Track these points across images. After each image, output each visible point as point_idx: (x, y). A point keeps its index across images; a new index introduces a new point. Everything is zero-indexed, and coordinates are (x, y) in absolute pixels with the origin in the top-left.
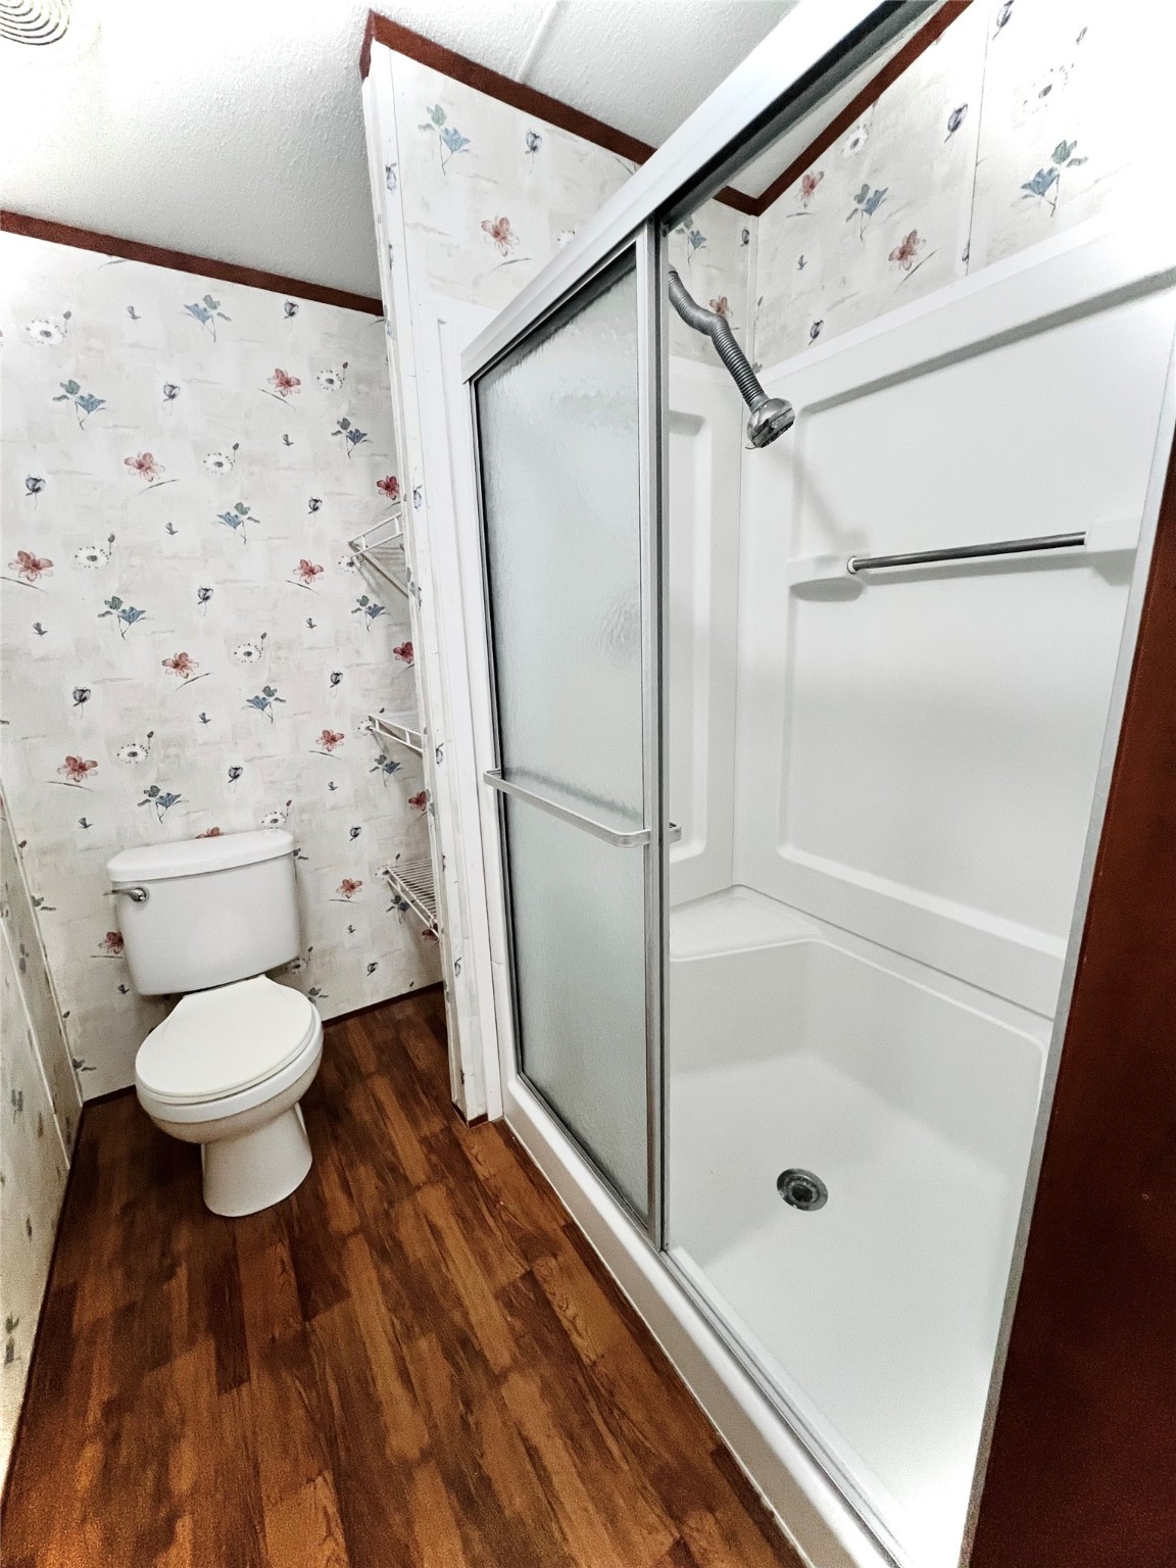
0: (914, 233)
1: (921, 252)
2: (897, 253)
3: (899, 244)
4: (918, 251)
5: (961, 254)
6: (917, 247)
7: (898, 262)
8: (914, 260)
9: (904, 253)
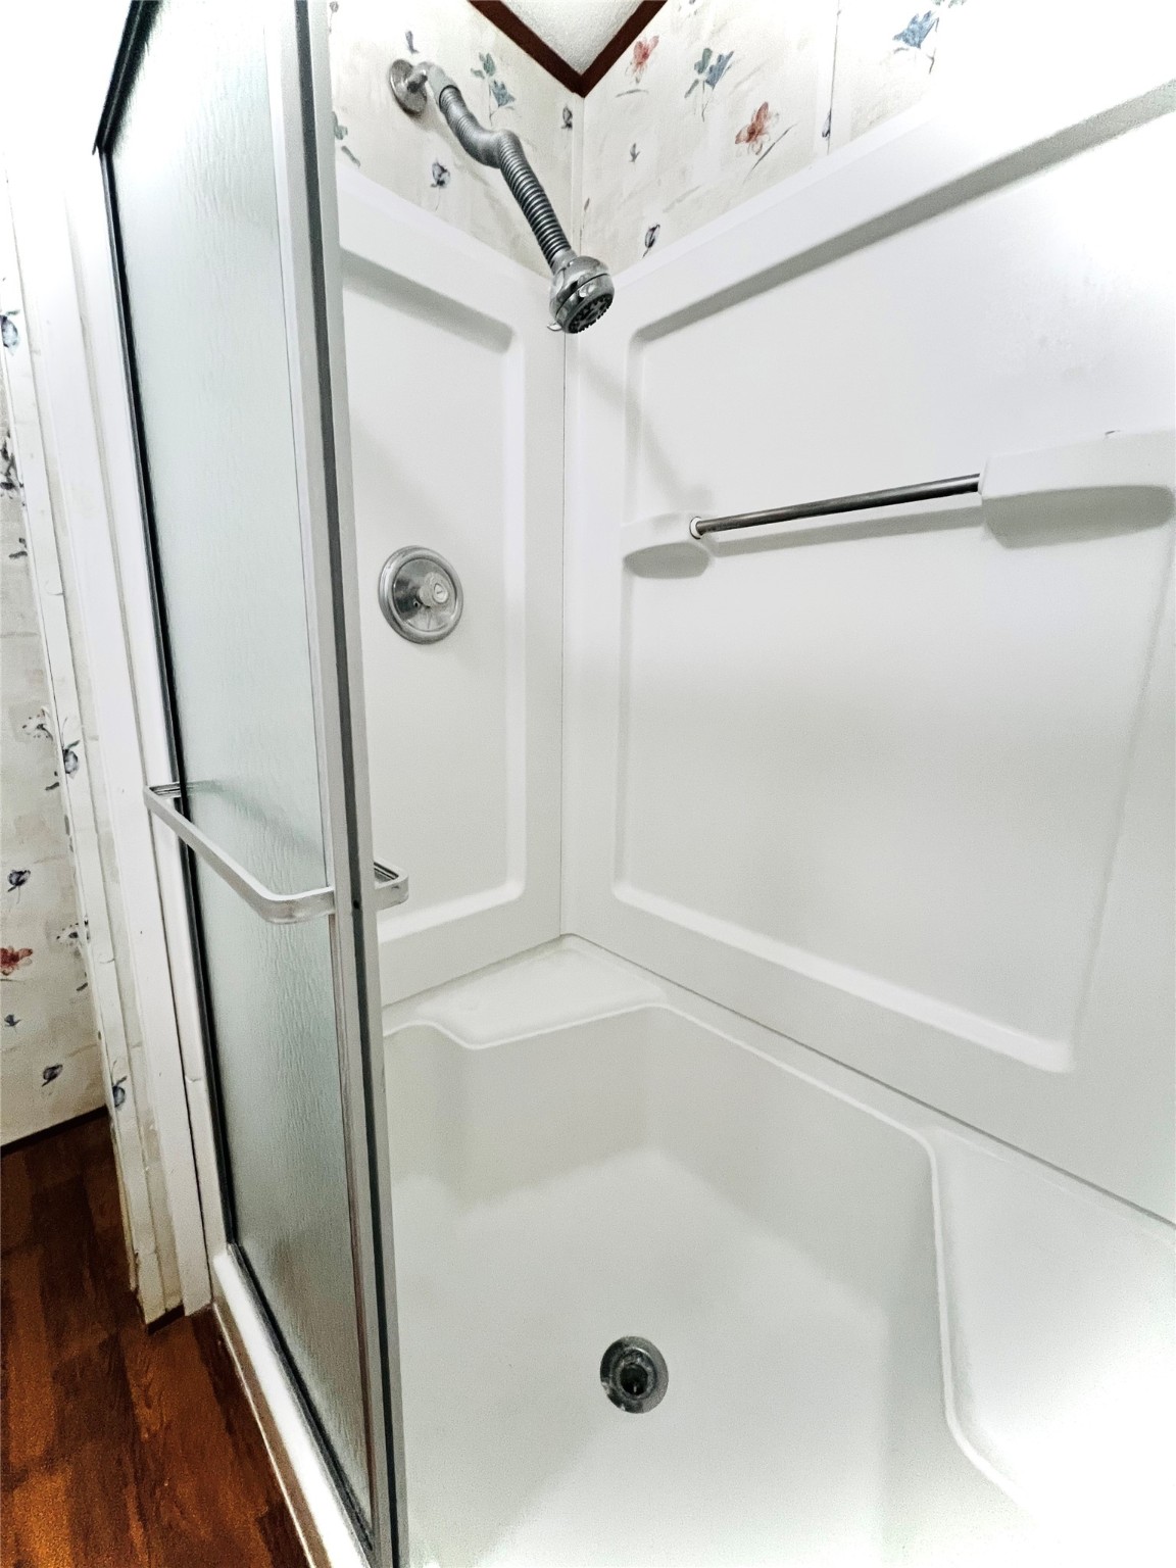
0: (766, 106)
1: (773, 128)
2: (745, 134)
3: (746, 121)
4: (770, 130)
5: (821, 128)
6: (767, 124)
7: (747, 145)
8: (765, 140)
9: (753, 133)
